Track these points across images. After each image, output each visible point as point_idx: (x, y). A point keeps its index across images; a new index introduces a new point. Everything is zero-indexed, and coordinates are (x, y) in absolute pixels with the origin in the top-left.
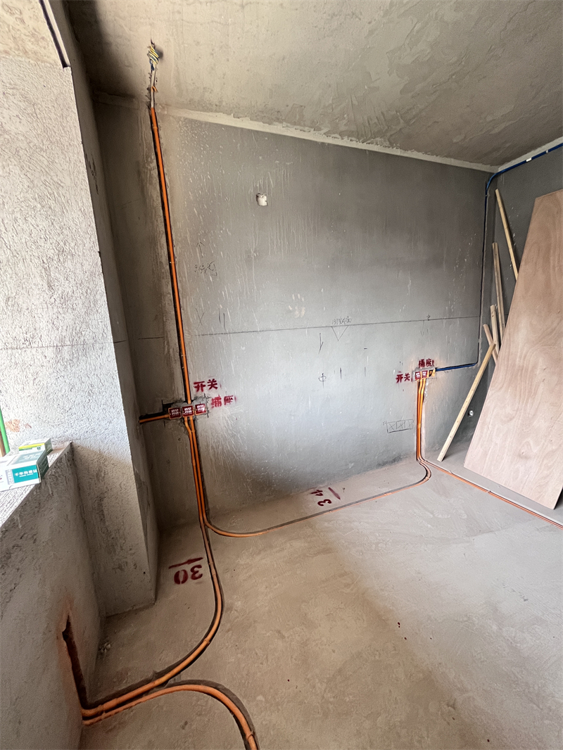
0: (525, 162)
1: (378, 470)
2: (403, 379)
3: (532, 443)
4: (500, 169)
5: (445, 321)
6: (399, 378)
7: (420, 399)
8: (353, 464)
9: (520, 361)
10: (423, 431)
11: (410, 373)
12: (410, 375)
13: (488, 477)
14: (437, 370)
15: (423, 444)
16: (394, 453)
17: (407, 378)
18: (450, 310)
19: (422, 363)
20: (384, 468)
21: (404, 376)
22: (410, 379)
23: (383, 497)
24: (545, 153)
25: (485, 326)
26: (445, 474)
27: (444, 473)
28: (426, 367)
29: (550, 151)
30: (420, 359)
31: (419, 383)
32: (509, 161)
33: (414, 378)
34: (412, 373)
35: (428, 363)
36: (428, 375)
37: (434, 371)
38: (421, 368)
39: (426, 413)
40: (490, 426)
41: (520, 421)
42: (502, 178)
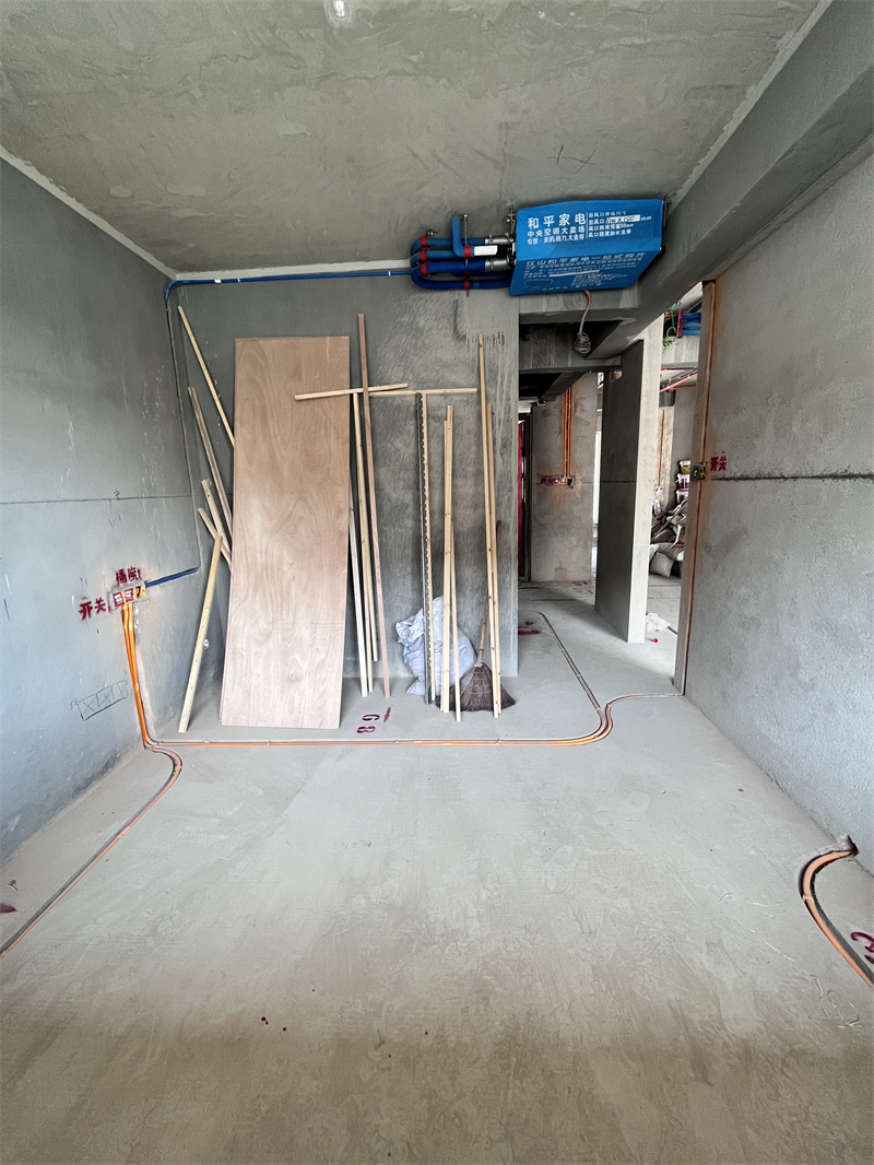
0: (213, 282)
1: (80, 800)
2: (94, 611)
3: (299, 660)
4: (180, 277)
5: (144, 502)
6: (86, 609)
7: (131, 639)
8: (17, 820)
9: (261, 557)
10: (146, 695)
11: (104, 598)
12: (105, 601)
13: (260, 725)
14: (148, 585)
15: (150, 716)
16: (103, 754)
17: (100, 607)
18: (148, 483)
19: (121, 577)
20: (89, 792)
21: (94, 604)
22: (106, 607)
23: (116, 846)
24: (235, 281)
25: (200, 510)
26: (203, 748)
27: (198, 748)
28: (129, 582)
29: (242, 280)
30: (117, 569)
31: (123, 612)
32: (191, 271)
33: (113, 605)
34: (108, 596)
35: (132, 575)
36: (135, 596)
37: (143, 587)
38: (121, 585)
39: (144, 661)
40: (244, 653)
41: (280, 636)
42: (183, 290)
